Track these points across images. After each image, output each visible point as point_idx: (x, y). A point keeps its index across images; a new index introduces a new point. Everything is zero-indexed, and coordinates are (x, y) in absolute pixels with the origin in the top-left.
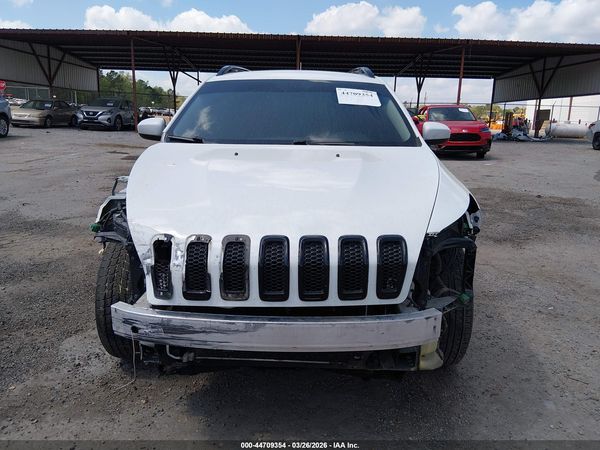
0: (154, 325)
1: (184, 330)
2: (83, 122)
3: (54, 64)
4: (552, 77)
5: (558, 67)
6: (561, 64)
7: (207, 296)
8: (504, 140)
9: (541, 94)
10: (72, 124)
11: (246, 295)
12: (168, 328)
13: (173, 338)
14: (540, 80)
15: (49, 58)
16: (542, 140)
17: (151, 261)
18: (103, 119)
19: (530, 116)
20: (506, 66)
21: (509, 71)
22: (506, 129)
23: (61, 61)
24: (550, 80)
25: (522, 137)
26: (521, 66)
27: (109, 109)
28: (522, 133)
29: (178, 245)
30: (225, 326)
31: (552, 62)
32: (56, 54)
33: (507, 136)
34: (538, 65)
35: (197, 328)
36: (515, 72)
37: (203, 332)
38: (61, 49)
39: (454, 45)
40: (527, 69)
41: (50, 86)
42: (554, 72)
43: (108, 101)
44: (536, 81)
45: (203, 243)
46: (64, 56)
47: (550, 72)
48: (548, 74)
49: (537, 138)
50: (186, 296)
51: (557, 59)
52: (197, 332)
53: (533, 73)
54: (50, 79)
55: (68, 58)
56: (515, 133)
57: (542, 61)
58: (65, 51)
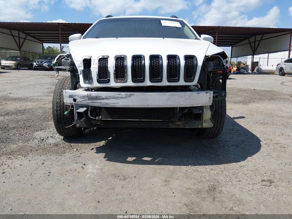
0: (84, 97)
1: (97, 98)
2: (36, 66)
3: (22, 40)
4: (258, 45)
5: (261, 40)
6: (263, 38)
7: (108, 81)
8: (237, 73)
9: (254, 53)
10: (30, 67)
11: (126, 80)
12: (90, 98)
13: (92, 102)
14: (253, 46)
15: (19, 37)
16: (255, 73)
17: (82, 68)
18: (45, 65)
19: (249, 63)
20: (237, 40)
21: (239, 42)
22: (238, 69)
23: (25, 39)
24: (258, 46)
25: (246, 72)
26: (244, 40)
27: (48, 60)
28: (245, 71)
29: (94, 59)
30: (116, 96)
31: (258, 38)
32: (22, 35)
33: (239, 72)
34: (252, 39)
35: (103, 97)
36: (241, 43)
37: (106, 99)
38: (25, 33)
39: (213, 29)
40: (247, 41)
41: (20, 50)
42: (260, 42)
43: (48, 57)
44: (251, 47)
45: (105, 58)
46: (26, 36)
48: (257, 43)
49: (253, 73)
50: (99, 82)
51: (261, 36)
52: (104, 99)
53: (250, 43)
54: (20, 47)
55: (28, 37)
56: (242, 70)
57: (254, 37)
58: (27, 34)
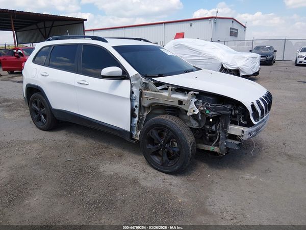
4: (50, 31)
6: (54, 25)
29: (256, 104)
31: (49, 24)
34: (41, 25)
36: (28, 28)
42: (51, 29)
44: (42, 33)
45: (259, 102)
47: (49, 29)
51: (51, 23)
53: (39, 29)
57: (43, 23)
